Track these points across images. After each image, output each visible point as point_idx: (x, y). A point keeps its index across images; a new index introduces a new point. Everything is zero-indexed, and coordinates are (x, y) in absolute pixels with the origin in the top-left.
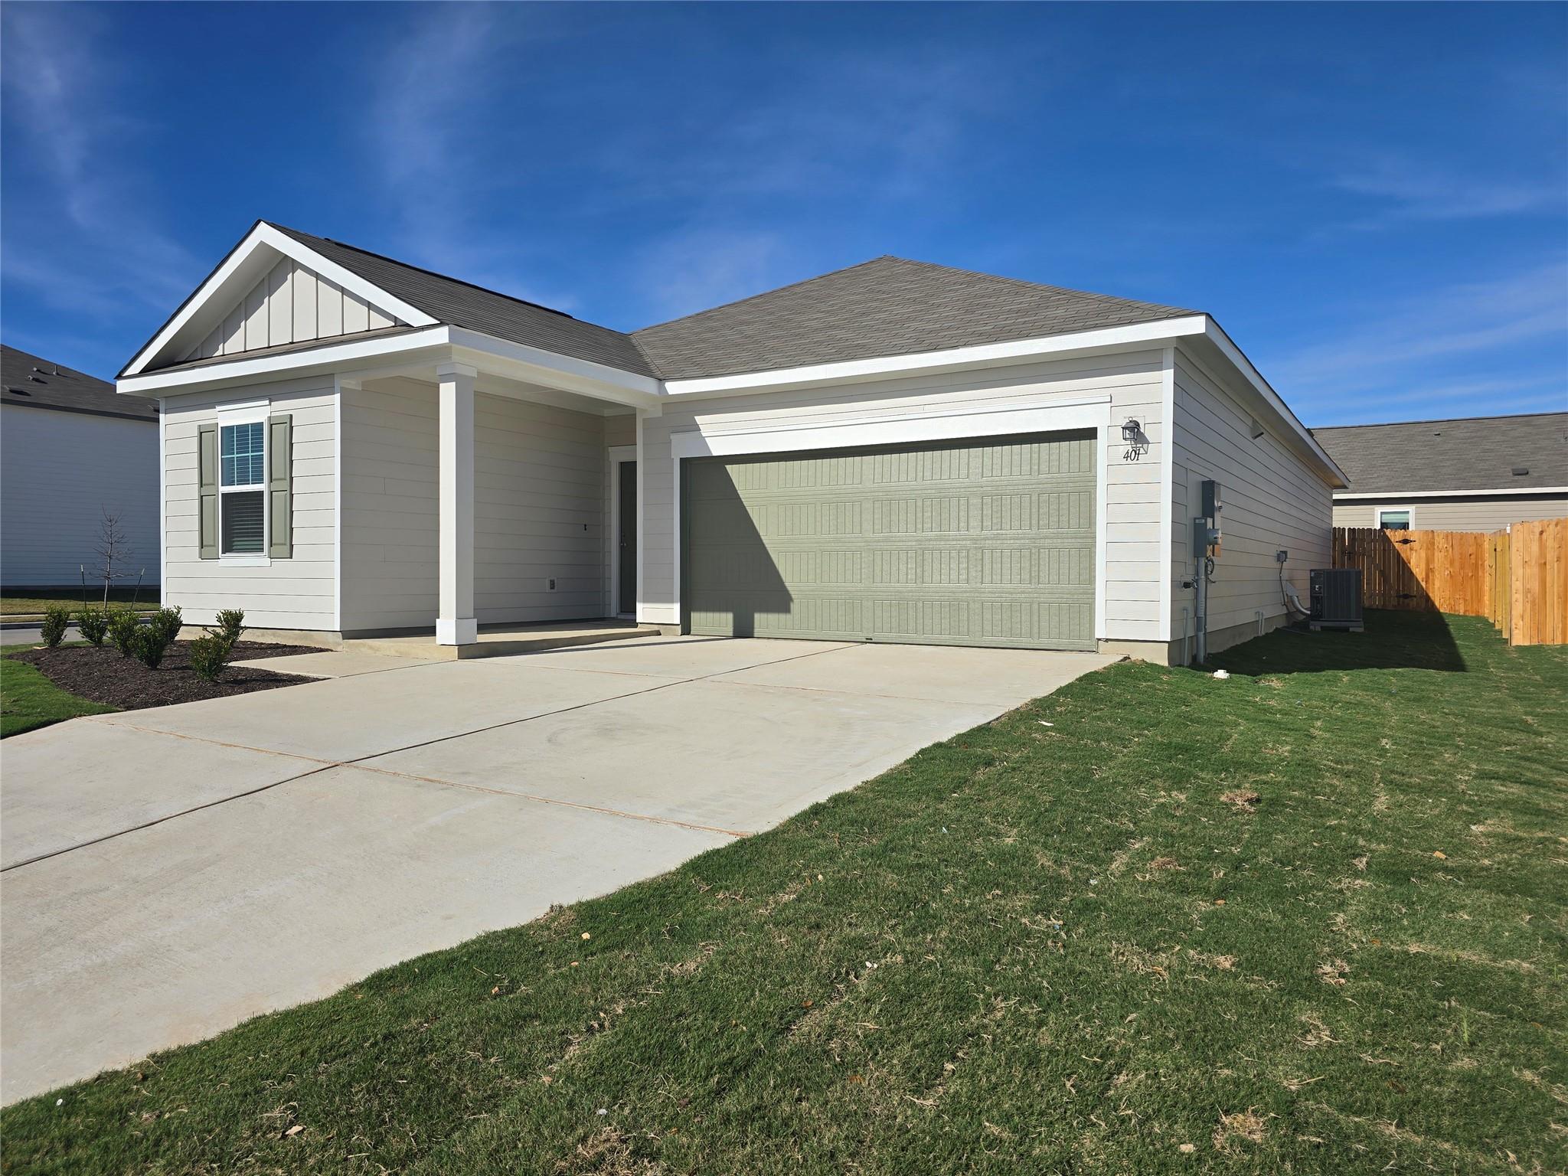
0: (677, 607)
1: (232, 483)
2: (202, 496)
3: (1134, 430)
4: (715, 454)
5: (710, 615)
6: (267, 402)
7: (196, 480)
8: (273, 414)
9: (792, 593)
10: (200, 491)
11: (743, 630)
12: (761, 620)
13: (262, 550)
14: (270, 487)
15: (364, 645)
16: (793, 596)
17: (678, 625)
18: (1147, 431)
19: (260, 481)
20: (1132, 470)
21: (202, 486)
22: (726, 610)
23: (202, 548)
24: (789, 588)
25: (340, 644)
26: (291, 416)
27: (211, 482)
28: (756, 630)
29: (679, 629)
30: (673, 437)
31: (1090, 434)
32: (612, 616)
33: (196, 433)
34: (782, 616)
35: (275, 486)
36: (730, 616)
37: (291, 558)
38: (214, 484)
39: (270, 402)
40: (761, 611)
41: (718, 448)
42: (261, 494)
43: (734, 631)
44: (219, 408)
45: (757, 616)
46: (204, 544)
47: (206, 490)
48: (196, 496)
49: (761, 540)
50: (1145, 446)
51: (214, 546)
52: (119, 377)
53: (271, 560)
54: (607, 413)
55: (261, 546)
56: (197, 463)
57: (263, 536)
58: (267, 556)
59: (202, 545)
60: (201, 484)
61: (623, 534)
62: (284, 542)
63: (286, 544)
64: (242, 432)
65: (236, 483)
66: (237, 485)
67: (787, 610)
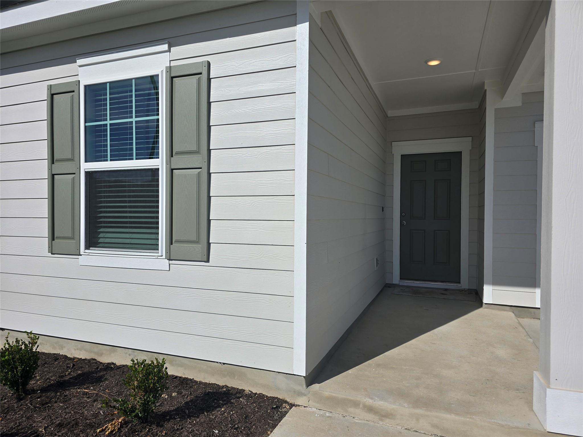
1: (102, 158)
2: (53, 175)
6: (165, 47)
7: (44, 152)
8: (173, 64)
10: (50, 169)
13: (155, 247)
14: (169, 162)
19: (153, 154)
21: (53, 163)
23: (53, 239)
25: (300, 394)
26: (209, 64)
27: (70, 157)
33: (45, 95)
35: (178, 161)
37: (208, 261)
38: (74, 159)
39: (170, 47)
42: (155, 172)
44: (80, 62)
46: (56, 235)
47: (58, 168)
48: (45, 174)
51: (72, 238)
53: (171, 262)
54: (391, 113)
55: (153, 242)
56: (44, 134)
57: (158, 228)
58: (164, 257)
59: (53, 237)
60: (52, 160)
61: (403, 214)
62: (194, 238)
63: (197, 242)
64: (121, 91)
65: (109, 158)
66: (111, 161)
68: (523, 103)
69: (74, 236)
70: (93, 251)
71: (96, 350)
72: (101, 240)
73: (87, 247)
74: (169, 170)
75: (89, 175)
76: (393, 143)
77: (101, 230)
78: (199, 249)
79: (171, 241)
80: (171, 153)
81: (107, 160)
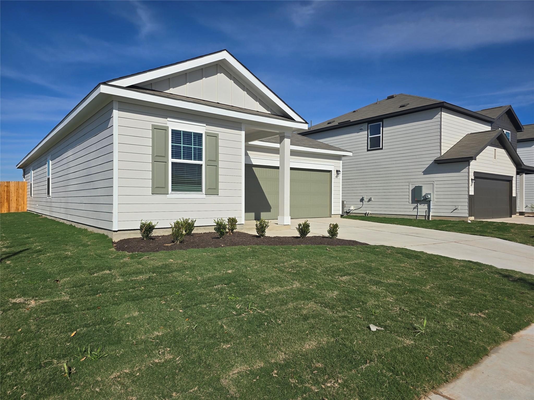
1: (179, 158)
2: (154, 162)
4: (253, 164)
5: (248, 214)
6: (205, 125)
8: (207, 131)
13: (201, 191)
14: (206, 163)
16: (272, 207)
19: (200, 160)
24: (271, 205)
26: (218, 134)
31: (330, 171)
34: (268, 213)
37: (218, 195)
41: (254, 162)
42: (200, 165)
43: (255, 219)
44: (169, 119)
45: (262, 213)
47: (157, 159)
49: (263, 191)
50: (338, 175)
59: (153, 187)
60: (154, 155)
64: (187, 135)
65: (182, 158)
66: (183, 159)
67: (270, 211)
69: (166, 187)
70: (173, 192)
72: (175, 189)
73: (173, 190)
74: (206, 165)
75: (173, 163)
77: (175, 185)
78: (215, 191)
79: (206, 188)
80: (207, 160)
81: (181, 159)
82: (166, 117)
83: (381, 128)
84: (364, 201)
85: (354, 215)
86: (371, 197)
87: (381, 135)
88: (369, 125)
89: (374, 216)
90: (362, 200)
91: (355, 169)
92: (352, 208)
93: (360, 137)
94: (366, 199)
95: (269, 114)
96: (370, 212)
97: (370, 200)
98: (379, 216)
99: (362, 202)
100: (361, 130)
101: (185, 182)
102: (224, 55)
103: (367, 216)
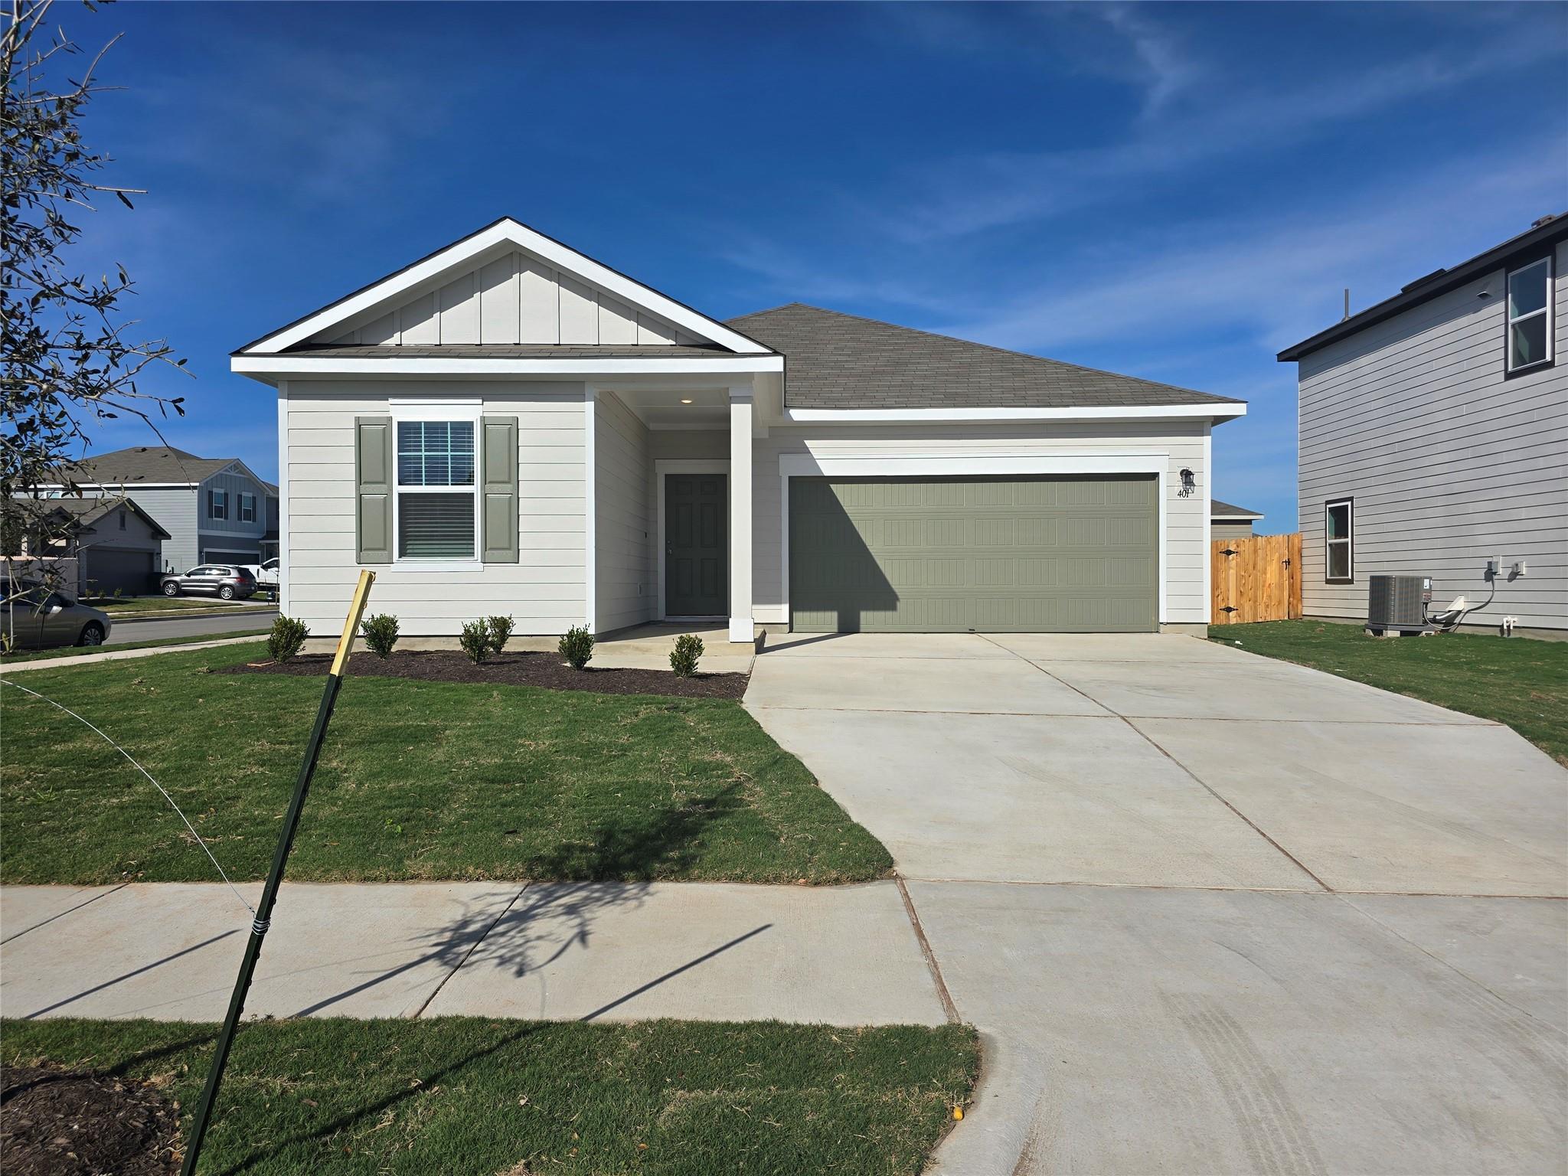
0: (786, 608)
1: (416, 483)
2: (362, 494)
3: (1187, 475)
4: (825, 475)
5: (814, 614)
6: (478, 401)
7: (351, 474)
8: (485, 415)
9: (898, 594)
10: (358, 489)
11: (848, 627)
12: (866, 617)
13: (472, 554)
14: (483, 488)
15: (628, 647)
16: (900, 597)
17: (786, 624)
18: (1196, 479)
19: (470, 481)
20: (1183, 503)
21: (362, 484)
22: (831, 609)
23: (361, 551)
24: (896, 591)
26: (515, 418)
27: (380, 480)
28: (861, 626)
29: (787, 628)
30: (782, 457)
31: (1154, 476)
32: (659, 619)
33: (352, 425)
34: (889, 614)
35: (491, 488)
36: (835, 615)
37: (518, 563)
38: (386, 480)
39: (484, 401)
40: (867, 609)
41: (828, 469)
42: (471, 496)
43: (839, 628)
44: (391, 401)
45: (863, 614)
46: (364, 547)
47: (369, 488)
48: (352, 493)
49: (867, 549)
50: (1192, 487)
51: (386, 550)
52: (238, 353)
53: (485, 565)
54: (652, 426)
55: (470, 551)
56: (353, 459)
57: (473, 540)
58: (480, 560)
59: (360, 548)
60: (360, 481)
61: (669, 542)
62: (506, 545)
63: (509, 549)
64: (435, 429)
65: (424, 482)
66: (426, 484)
67: (894, 608)
68: (770, 436)
69: (386, 546)
70: (403, 559)
71: (408, 643)
72: (408, 551)
73: (402, 554)
74: (483, 495)
75: (401, 495)
76: (656, 461)
77: (409, 542)
78: (510, 554)
79: (485, 548)
80: (485, 481)
81: (422, 484)
82: (384, 397)
83: (1549, 281)
84: (1495, 577)
85: (1468, 630)
86: (1517, 560)
87: (1548, 309)
88: (1510, 275)
89: (1528, 636)
90: (1490, 574)
91: (1469, 453)
92: (1460, 604)
93: (1482, 326)
94: (1503, 572)
95: (671, 345)
96: (1516, 619)
97: (1514, 575)
98: (1546, 636)
99: (1491, 582)
100: (1485, 299)
101: (433, 536)
102: (508, 230)
103: (1505, 636)
